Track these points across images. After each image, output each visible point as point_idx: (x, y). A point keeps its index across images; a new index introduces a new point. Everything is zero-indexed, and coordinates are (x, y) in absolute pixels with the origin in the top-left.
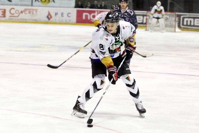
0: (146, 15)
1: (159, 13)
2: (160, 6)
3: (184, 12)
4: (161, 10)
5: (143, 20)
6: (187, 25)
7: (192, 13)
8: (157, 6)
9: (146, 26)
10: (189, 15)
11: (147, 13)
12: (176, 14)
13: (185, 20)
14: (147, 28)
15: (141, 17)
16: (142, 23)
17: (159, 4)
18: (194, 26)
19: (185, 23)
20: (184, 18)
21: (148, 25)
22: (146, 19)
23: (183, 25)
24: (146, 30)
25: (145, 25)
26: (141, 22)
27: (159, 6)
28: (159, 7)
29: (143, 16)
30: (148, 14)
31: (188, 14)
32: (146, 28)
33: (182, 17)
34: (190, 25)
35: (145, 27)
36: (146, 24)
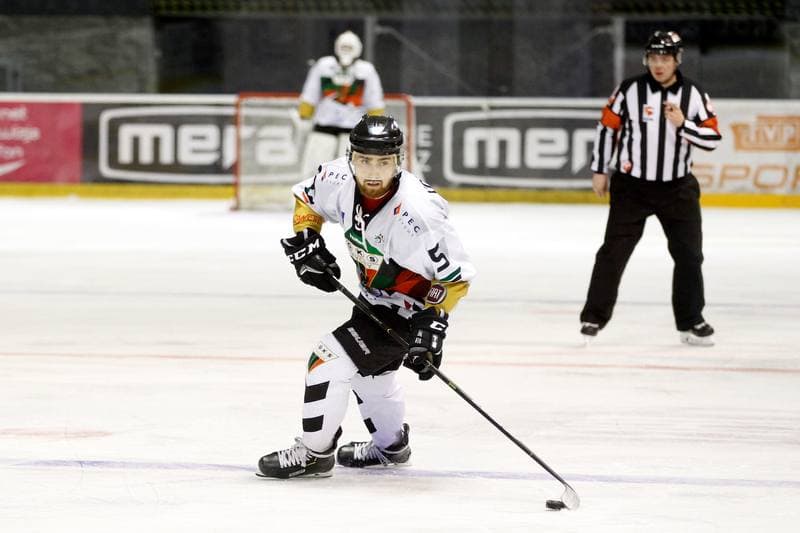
0: (234, 120)
1: (344, 103)
2: (355, 60)
3: (462, 93)
4: (359, 85)
5: (220, 150)
6: (482, 169)
7: (510, 94)
8: (338, 59)
9: (235, 185)
10: (493, 108)
11: (237, 106)
12: (409, 106)
13: (472, 137)
14: (243, 192)
15: (211, 131)
16: (216, 168)
17: (349, 48)
18: (524, 171)
19: (471, 159)
20: (460, 129)
21: (244, 179)
22: (239, 142)
23: (459, 167)
24: (236, 208)
25: (229, 179)
26: (208, 159)
27: (346, 59)
28: (345, 69)
29: (221, 122)
30: (244, 112)
31: (483, 102)
32: (236, 195)
33: (449, 121)
34: (502, 170)
35: (230, 190)
36: (234, 170)
